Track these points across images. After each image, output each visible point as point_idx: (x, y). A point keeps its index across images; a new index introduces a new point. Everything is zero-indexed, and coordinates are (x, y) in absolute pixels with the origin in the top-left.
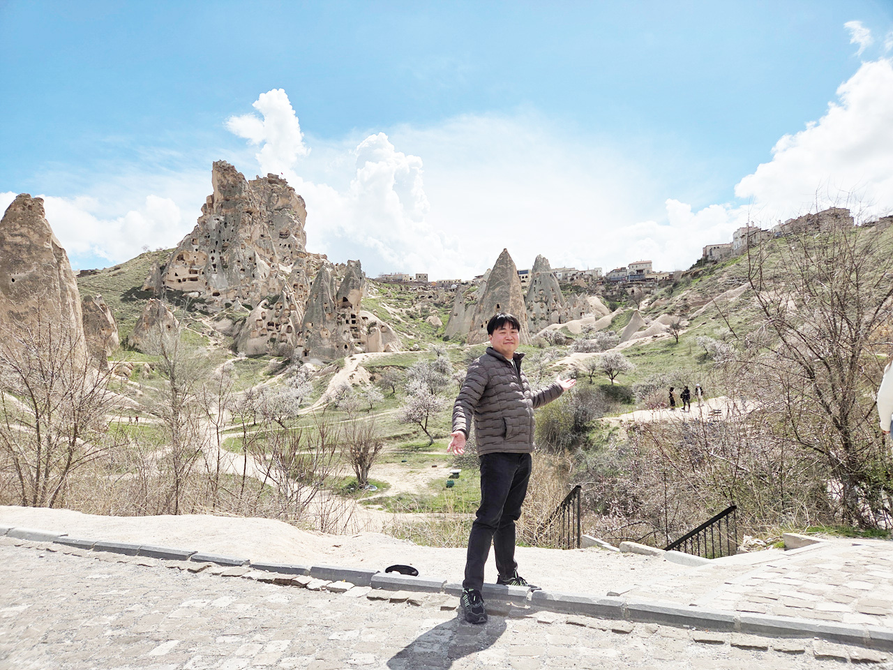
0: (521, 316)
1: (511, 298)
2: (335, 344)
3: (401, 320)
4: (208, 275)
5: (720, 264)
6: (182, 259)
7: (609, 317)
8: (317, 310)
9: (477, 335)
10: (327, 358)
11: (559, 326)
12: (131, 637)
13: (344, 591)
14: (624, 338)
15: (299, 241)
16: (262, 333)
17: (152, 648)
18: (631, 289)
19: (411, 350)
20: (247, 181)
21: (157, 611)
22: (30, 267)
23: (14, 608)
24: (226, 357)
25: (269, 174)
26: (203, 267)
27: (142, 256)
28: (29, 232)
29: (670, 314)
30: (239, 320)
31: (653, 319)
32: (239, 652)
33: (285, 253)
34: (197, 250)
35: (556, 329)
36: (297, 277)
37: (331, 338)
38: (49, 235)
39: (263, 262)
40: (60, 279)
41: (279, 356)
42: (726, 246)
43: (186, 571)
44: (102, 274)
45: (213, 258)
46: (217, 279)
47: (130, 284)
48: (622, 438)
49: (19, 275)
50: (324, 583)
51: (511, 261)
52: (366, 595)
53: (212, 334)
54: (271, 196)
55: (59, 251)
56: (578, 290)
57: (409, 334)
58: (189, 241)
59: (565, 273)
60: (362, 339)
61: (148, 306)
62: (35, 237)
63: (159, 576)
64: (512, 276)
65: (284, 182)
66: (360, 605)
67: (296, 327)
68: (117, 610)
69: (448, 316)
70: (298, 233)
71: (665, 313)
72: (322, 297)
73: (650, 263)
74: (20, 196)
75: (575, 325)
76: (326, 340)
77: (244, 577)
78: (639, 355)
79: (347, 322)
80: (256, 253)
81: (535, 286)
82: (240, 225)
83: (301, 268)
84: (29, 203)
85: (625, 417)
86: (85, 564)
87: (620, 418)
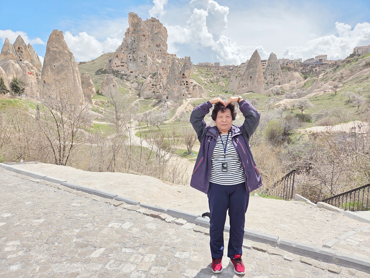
0: (262, 82)
1: (257, 73)
2: (179, 94)
3: (207, 83)
4: (128, 64)
5: (361, 56)
6: (118, 57)
7: (303, 82)
8: (172, 79)
9: (241, 90)
10: (176, 100)
11: (279, 86)
12: (84, 244)
13: (182, 224)
14: (310, 92)
15: (164, 48)
16: (150, 89)
17: (92, 252)
18: (315, 69)
19: (211, 97)
20: (143, 21)
21: (97, 229)
22: (60, 61)
23: (38, 220)
24: (136, 99)
25: (152, 18)
26: (126, 60)
27: (102, 56)
28: (58, 46)
29: (334, 81)
30: (141, 83)
31: (325, 83)
32: (132, 260)
33: (159, 54)
34: (123, 53)
35: (277, 88)
36: (164, 65)
37: (178, 91)
38: (66, 47)
39: (150, 58)
40: (72, 65)
41: (157, 99)
42: (366, 47)
43: (113, 205)
44: (88, 63)
45: (130, 57)
46: (132, 65)
47: (98, 68)
48: (306, 139)
49: (57, 64)
50: (173, 219)
51: (259, 56)
52: (193, 228)
53: (130, 89)
54: (153, 28)
55: (71, 54)
56: (289, 69)
57: (211, 90)
58: (120, 49)
59: (283, 61)
60: (190, 92)
61: (105, 77)
62: (61, 48)
63: (101, 207)
64: (258, 63)
65: (158, 21)
66: (190, 235)
67: (163, 86)
68: (81, 226)
69: (228, 82)
70: (164, 45)
71: (331, 80)
72: (174, 74)
73: (326, 56)
74: (54, 30)
75: (287, 86)
76: (176, 92)
77: (137, 212)
78: (316, 100)
79: (184, 84)
80: (147, 54)
81: (269, 68)
82: (140, 41)
83: (165, 60)
84: (58, 33)
85: (308, 129)
86: (72, 197)
87: (306, 130)
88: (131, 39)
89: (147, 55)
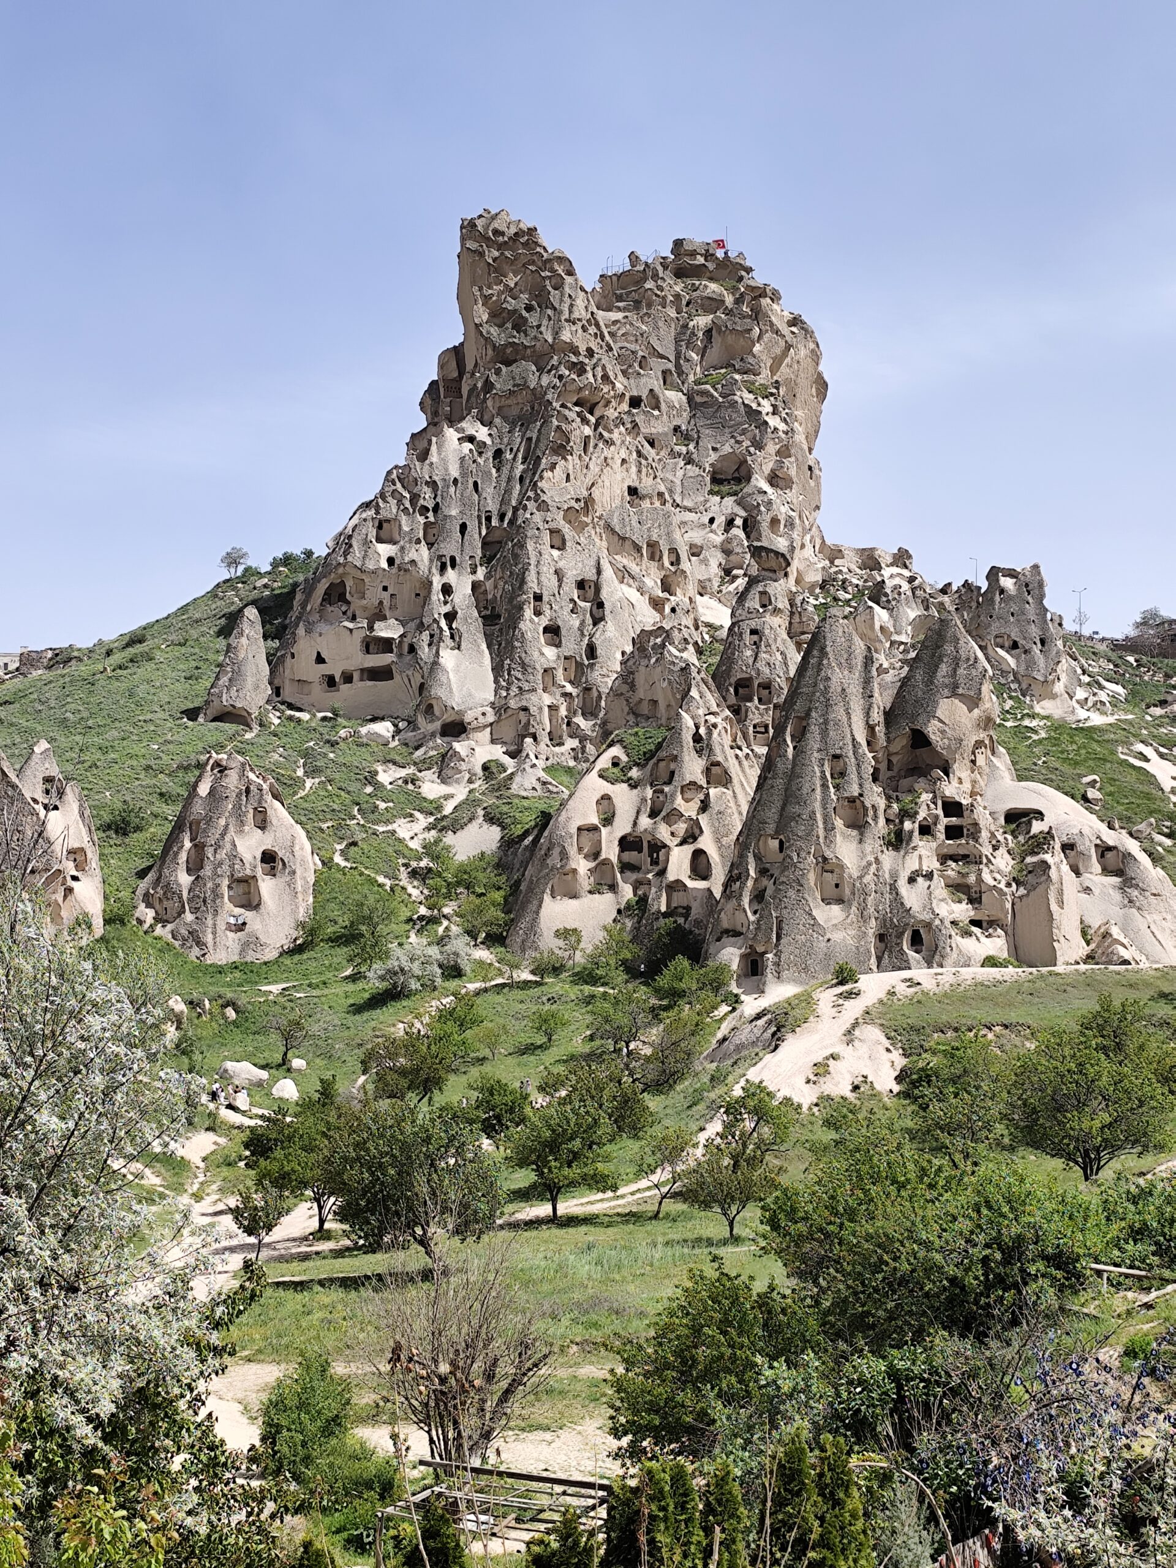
2: (873, 925)
6: (341, 599)
8: (800, 785)
15: (788, 502)
16: (596, 879)
33: (726, 554)
34: (391, 561)
36: (750, 651)
37: (856, 903)
44: (85, 663)
58: (366, 531)
60: (989, 907)
65: (735, 268)
67: (727, 854)
70: (784, 472)
72: (824, 733)
79: (924, 830)
80: (606, 564)
82: (550, 456)
88: (471, 439)
89: (608, 572)
